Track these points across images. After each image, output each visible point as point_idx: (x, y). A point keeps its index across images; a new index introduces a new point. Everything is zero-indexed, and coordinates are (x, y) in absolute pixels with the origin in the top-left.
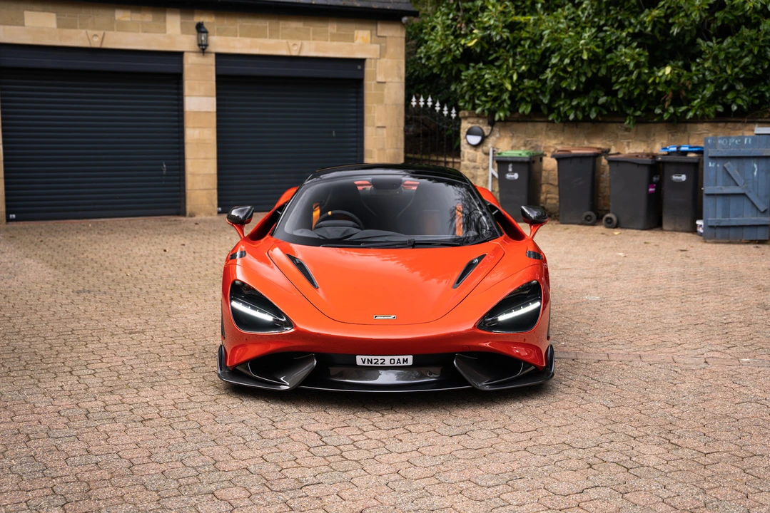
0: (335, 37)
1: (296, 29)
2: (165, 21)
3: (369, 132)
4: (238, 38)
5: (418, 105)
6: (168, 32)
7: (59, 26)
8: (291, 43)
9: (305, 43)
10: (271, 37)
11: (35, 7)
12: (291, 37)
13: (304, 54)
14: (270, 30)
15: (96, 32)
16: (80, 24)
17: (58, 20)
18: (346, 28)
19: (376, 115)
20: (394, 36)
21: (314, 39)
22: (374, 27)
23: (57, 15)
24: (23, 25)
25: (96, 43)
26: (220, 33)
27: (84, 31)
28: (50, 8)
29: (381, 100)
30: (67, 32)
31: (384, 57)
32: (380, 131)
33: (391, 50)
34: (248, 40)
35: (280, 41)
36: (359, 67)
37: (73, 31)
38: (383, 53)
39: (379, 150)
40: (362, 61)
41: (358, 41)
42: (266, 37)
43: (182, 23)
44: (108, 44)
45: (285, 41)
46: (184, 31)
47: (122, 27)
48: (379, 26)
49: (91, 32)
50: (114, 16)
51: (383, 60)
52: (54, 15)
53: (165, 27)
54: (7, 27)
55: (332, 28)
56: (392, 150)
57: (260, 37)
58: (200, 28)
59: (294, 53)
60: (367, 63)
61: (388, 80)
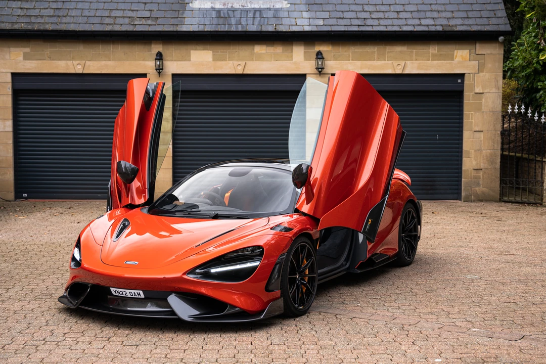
0: (435, 57)
1: (401, 52)
2: (292, 52)
3: (466, 135)
4: (351, 61)
5: (513, 112)
6: (294, 60)
7: (213, 60)
8: (396, 63)
9: (408, 63)
10: (378, 59)
11: (198, 47)
12: (396, 59)
13: (407, 72)
14: (378, 54)
15: (239, 63)
16: (229, 57)
17: (213, 55)
18: (446, 49)
19: (473, 121)
20: (493, 53)
21: (416, 60)
22: (472, 47)
23: (213, 52)
24: (190, 60)
25: (239, 71)
26: (336, 59)
27: (231, 62)
28: (208, 47)
29: (478, 108)
30: (219, 63)
31: (483, 72)
32: (477, 134)
33: (489, 65)
34: (359, 63)
35: (386, 62)
36: (459, 81)
37: (223, 62)
38: (481, 69)
39: (475, 151)
40: (462, 76)
41: (457, 60)
42: (374, 60)
43: (305, 52)
44: (248, 71)
45: (390, 62)
46: (307, 58)
47: (260, 58)
48: (478, 45)
49: (236, 63)
50: (254, 50)
51: (481, 74)
52: (211, 52)
53: (292, 56)
54: (179, 62)
55: (433, 49)
56: (489, 151)
57: (370, 60)
58: (319, 56)
59: (398, 71)
60: (466, 77)
61: (486, 91)
